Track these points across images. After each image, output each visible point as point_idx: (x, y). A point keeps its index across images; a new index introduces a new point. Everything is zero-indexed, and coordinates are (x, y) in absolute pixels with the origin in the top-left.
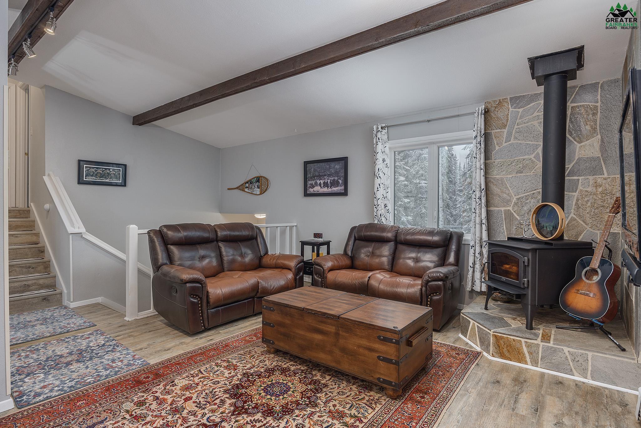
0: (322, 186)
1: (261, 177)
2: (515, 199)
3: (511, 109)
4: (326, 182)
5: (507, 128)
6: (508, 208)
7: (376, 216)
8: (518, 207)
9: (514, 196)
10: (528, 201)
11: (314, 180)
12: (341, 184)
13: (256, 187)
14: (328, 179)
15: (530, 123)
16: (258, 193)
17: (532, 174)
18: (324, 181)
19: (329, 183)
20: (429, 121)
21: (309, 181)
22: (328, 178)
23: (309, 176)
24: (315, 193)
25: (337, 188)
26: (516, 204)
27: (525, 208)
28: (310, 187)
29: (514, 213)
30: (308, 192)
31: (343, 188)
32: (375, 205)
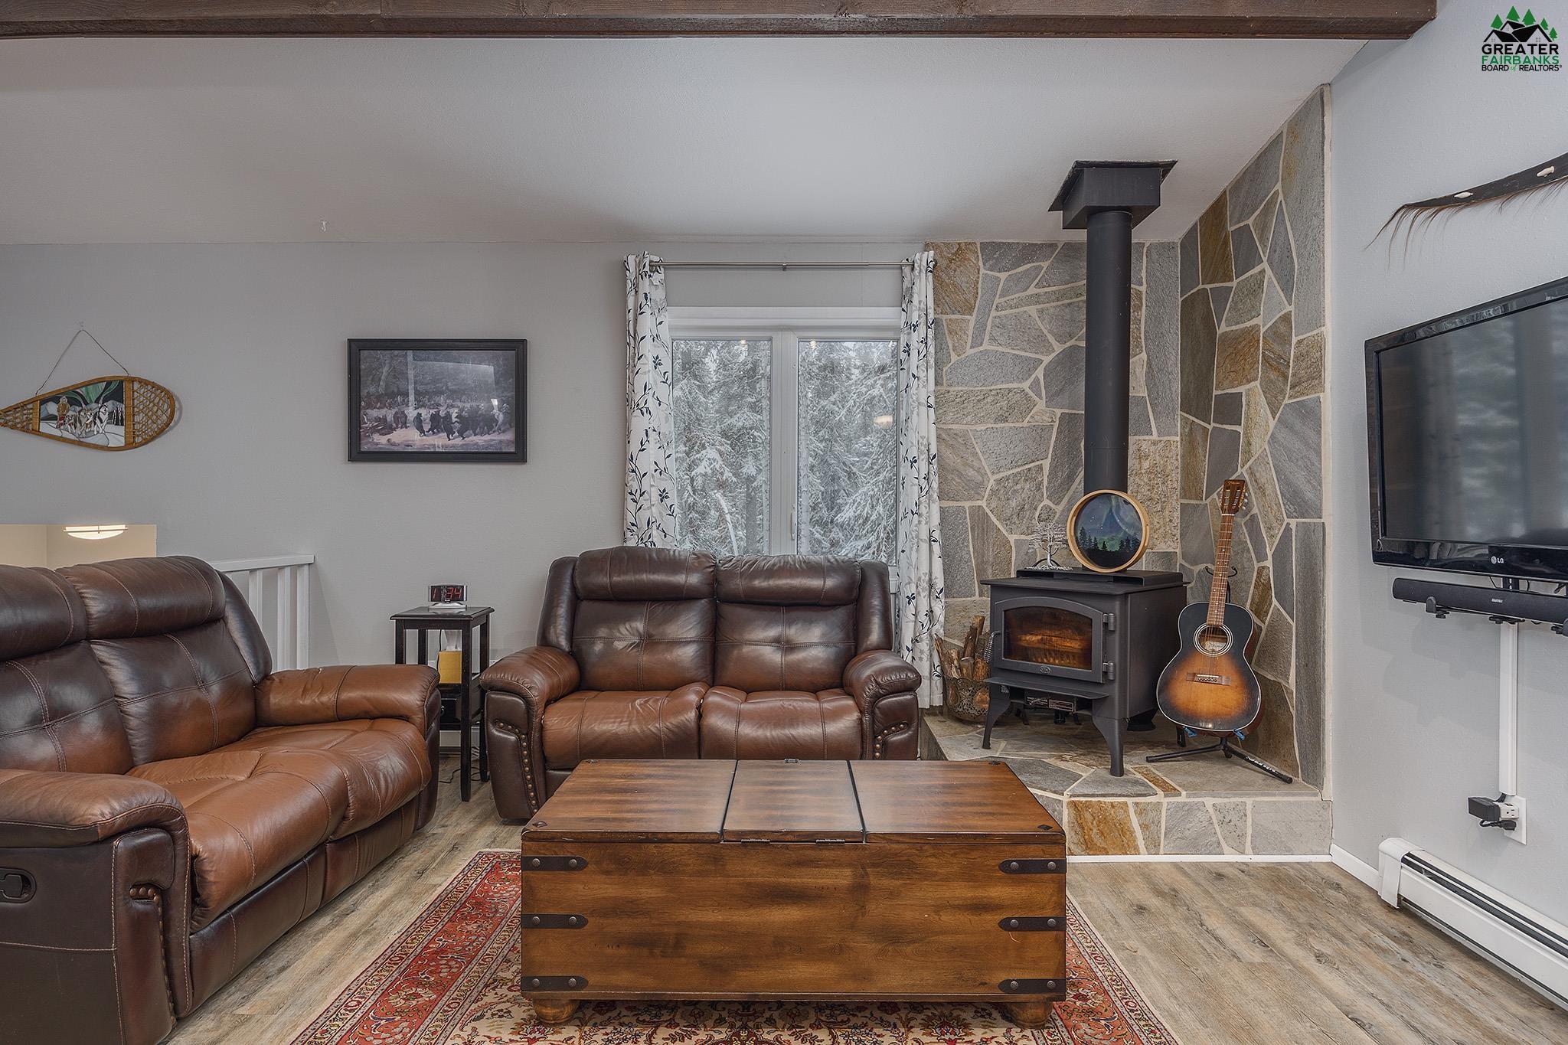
0: (426, 427)
1: (132, 380)
2: (992, 482)
3: (982, 271)
4: (442, 414)
5: (975, 314)
6: (979, 503)
7: (633, 524)
8: (1000, 499)
9: (990, 475)
10: (1019, 487)
11: (390, 407)
12: (504, 423)
13: (104, 417)
14: (452, 406)
15: (1021, 309)
16: (121, 442)
17: (1025, 424)
18: (433, 411)
19: (454, 420)
20: (784, 268)
21: (369, 406)
22: (450, 401)
23: (368, 389)
24: (396, 449)
25: (487, 437)
26: (994, 492)
27: (1013, 503)
28: (374, 430)
29: (990, 514)
30: (365, 448)
31: (510, 436)
32: (631, 493)
